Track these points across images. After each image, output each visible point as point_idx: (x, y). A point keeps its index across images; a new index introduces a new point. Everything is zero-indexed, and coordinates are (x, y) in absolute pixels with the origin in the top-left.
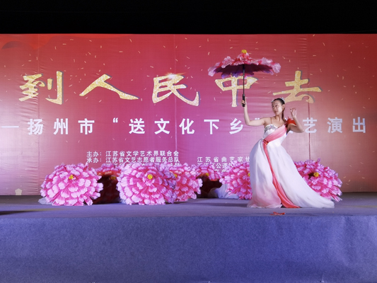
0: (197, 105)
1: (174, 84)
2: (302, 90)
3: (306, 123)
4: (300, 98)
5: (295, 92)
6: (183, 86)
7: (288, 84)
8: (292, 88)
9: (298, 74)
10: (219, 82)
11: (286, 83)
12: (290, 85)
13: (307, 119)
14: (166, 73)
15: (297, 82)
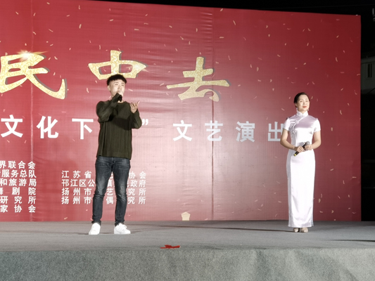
0: (63, 98)
1: (30, 67)
2: (204, 83)
3: (209, 127)
4: (202, 94)
5: (195, 85)
6: (43, 71)
7: (187, 74)
8: (192, 80)
9: (200, 61)
10: (94, 68)
11: (184, 73)
12: (190, 76)
13: (209, 122)
14: (19, 51)
15: (199, 72)
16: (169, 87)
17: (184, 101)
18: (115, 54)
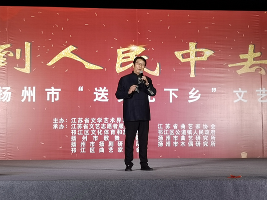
0: (158, 75)
2: (255, 62)
3: (259, 92)
4: (253, 69)
5: (248, 63)
7: (242, 56)
8: (246, 60)
9: (251, 48)
10: (178, 54)
11: (240, 55)
12: (244, 58)
13: (259, 89)
14: (129, 45)
15: (251, 55)
16: (230, 66)
17: (241, 75)
18: (192, 45)
